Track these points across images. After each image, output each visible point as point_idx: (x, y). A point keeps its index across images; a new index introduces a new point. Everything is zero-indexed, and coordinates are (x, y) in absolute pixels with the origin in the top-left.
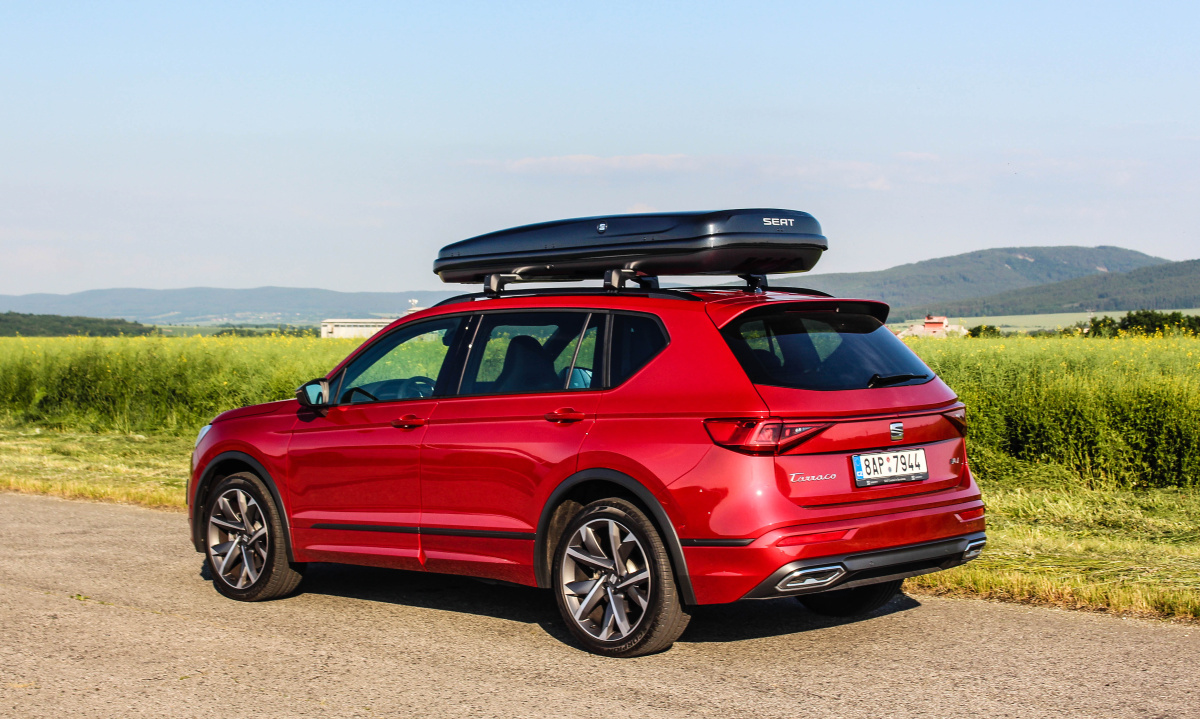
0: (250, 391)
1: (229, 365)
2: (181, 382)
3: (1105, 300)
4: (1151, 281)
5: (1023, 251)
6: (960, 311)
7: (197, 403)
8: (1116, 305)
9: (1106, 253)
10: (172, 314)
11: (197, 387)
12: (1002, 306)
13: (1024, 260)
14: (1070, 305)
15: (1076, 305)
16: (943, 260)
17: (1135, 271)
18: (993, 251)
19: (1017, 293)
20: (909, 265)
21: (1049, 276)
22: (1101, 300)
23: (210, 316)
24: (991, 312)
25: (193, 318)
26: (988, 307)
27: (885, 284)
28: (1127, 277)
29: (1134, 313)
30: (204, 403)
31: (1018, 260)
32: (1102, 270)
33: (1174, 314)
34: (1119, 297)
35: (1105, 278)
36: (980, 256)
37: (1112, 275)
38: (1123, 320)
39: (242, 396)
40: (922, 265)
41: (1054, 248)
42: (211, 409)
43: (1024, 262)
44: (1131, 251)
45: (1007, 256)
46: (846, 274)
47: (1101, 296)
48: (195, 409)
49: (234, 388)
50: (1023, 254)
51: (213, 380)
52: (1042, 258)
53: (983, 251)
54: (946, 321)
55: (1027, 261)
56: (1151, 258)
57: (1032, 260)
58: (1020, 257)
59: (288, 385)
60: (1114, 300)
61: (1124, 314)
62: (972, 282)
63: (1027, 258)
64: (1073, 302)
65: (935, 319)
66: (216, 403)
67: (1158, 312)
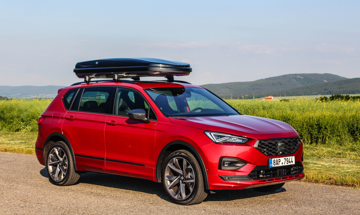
0: (24, 116)
1: (17, 108)
2: (3, 114)
3: (327, 91)
4: (342, 85)
5: (300, 75)
6: (279, 94)
7: (7, 120)
8: (330, 93)
9: (327, 76)
10: (18, 94)
11: (7, 115)
12: (293, 93)
13: (300, 78)
14: (315, 93)
15: (317, 93)
16: (273, 78)
17: (336, 82)
18: (290, 75)
19: (297, 89)
20: (262, 79)
21: (308, 83)
22: (325, 91)
23: (30, 95)
24: (289, 95)
25: (25, 96)
26: (288, 93)
27: (254, 85)
28: (334, 84)
29: (334, 95)
30: (9, 120)
31: (298, 78)
32: (326, 81)
33: (347, 95)
34: (331, 90)
35: (327, 84)
36: (286, 77)
37: (329, 83)
38: (330, 97)
39: (21, 118)
40: (266, 79)
41: (310, 74)
42: (12, 122)
43: (300, 79)
44: (335, 75)
45: (294, 77)
46: (242, 82)
47: (325, 90)
48: (7, 122)
49: (19, 115)
50: (300, 76)
51: (12, 113)
52: (306, 77)
53: (287, 75)
54: (273, 98)
55: (301, 78)
56: (342, 77)
57: (302, 78)
58: (299, 77)
59: (35, 114)
60: (330, 91)
61: (331, 96)
62: (283, 85)
63: (301, 77)
64: (316, 92)
65: (269, 97)
66: (13, 120)
67: (342, 95)
